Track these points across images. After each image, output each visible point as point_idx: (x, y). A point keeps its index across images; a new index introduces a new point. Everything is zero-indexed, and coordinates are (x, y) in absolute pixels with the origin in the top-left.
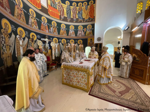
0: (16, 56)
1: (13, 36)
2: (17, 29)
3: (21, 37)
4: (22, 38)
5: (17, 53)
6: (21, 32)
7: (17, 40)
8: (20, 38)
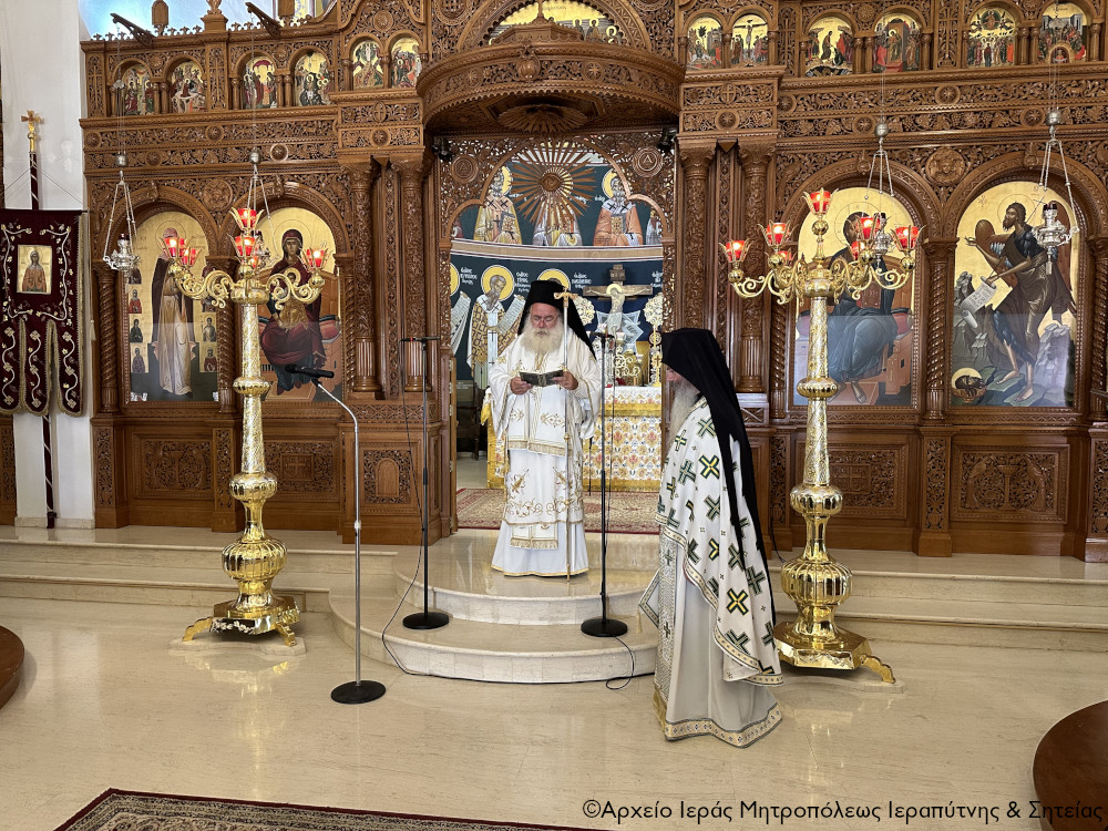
0: (469, 362)
1: (464, 300)
2: (480, 277)
3: (497, 297)
4: (498, 303)
5: (474, 355)
6: (496, 279)
7: (479, 310)
8: (491, 304)
